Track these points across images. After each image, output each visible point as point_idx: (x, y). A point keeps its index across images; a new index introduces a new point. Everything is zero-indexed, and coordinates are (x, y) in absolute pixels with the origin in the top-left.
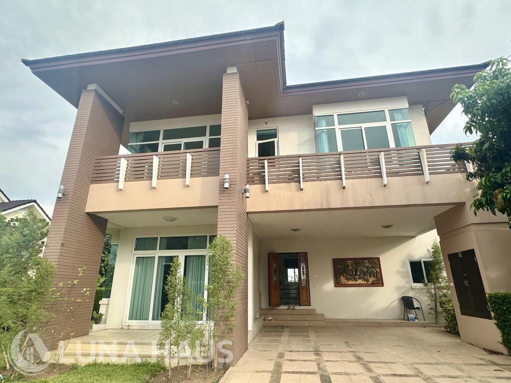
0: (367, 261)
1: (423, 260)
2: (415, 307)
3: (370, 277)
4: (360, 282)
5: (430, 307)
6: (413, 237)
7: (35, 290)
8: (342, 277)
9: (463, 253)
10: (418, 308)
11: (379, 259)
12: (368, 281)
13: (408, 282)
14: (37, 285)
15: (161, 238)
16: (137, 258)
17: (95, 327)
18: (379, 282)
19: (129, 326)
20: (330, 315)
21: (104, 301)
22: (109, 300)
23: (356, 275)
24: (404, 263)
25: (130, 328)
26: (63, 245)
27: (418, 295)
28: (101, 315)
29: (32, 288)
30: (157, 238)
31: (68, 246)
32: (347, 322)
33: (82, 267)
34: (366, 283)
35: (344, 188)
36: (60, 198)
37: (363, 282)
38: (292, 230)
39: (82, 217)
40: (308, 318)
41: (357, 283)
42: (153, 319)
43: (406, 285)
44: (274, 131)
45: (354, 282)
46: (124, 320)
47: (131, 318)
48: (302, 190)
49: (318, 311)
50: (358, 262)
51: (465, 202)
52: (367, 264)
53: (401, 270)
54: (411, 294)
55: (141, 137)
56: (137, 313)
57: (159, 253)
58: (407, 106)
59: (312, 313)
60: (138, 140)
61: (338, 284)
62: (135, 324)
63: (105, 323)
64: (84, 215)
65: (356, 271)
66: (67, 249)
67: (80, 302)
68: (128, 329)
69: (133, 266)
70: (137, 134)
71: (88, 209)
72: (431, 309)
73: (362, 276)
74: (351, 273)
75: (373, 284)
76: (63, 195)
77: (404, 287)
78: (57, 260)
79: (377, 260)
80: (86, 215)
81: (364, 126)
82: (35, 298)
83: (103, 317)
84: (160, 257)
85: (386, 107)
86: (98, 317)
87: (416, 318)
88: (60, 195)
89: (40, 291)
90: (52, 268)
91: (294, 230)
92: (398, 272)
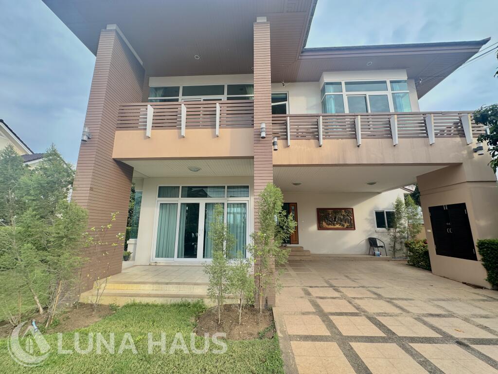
0: (343, 211)
1: (385, 211)
2: (378, 245)
3: (345, 223)
4: (337, 226)
5: (390, 246)
6: (379, 193)
7: (66, 236)
8: (324, 223)
9: (448, 206)
10: (382, 247)
11: (352, 209)
12: (343, 226)
13: (373, 227)
14: (68, 230)
15: (182, 187)
16: (161, 204)
17: (125, 264)
18: (352, 226)
19: (156, 262)
20: (314, 251)
21: (131, 241)
22: (136, 241)
23: (335, 221)
24: (371, 212)
25: (158, 264)
26: (91, 189)
27: (380, 237)
28: (129, 254)
29: (62, 234)
30: (179, 187)
31: (97, 190)
32: (329, 257)
33: (115, 212)
34: (342, 227)
35: (358, 146)
36: (86, 141)
37: (340, 227)
38: (294, 184)
39: (109, 162)
40: (298, 253)
41: (335, 227)
42: (178, 257)
43: (372, 229)
44: (285, 95)
45: (333, 227)
46: (151, 258)
47: (158, 256)
48: (320, 146)
49: (305, 249)
50: (337, 211)
51: (462, 163)
52: (344, 213)
53: (369, 218)
54: (375, 236)
55: (161, 92)
56: (163, 251)
57: (181, 200)
58: (406, 78)
59: (301, 249)
60: (158, 95)
61: (320, 228)
62: (162, 261)
63: (134, 259)
64: (111, 160)
65: (335, 218)
66: (95, 193)
67: (115, 246)
68: (156, 265)
69: (157, 210)
70: (157, 89)
71: (115, 156)
72: (391, 247)
73: (339, 222)
74: (331, 220)
75: (348, 228)
76: (89, 138)
77: (370, 231)
78: (86, 204)
79: (351, 210)
80: (114, 162)
81: (368, 93)
82: (66, 244)
83: (131, 255)
84: (182, 204)
85: (388, 77)
86: (127, 255)
87: (381, 254)
88: (85, 138)
89: (71, 237)
90: (83, 212)
91: (296, 184)
92: (366, 219)
